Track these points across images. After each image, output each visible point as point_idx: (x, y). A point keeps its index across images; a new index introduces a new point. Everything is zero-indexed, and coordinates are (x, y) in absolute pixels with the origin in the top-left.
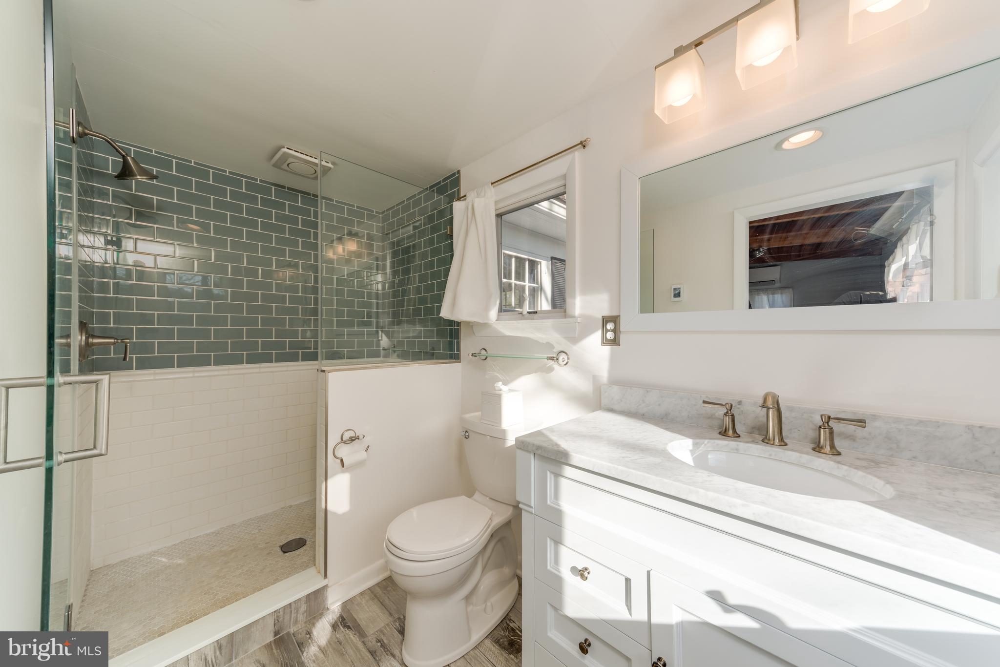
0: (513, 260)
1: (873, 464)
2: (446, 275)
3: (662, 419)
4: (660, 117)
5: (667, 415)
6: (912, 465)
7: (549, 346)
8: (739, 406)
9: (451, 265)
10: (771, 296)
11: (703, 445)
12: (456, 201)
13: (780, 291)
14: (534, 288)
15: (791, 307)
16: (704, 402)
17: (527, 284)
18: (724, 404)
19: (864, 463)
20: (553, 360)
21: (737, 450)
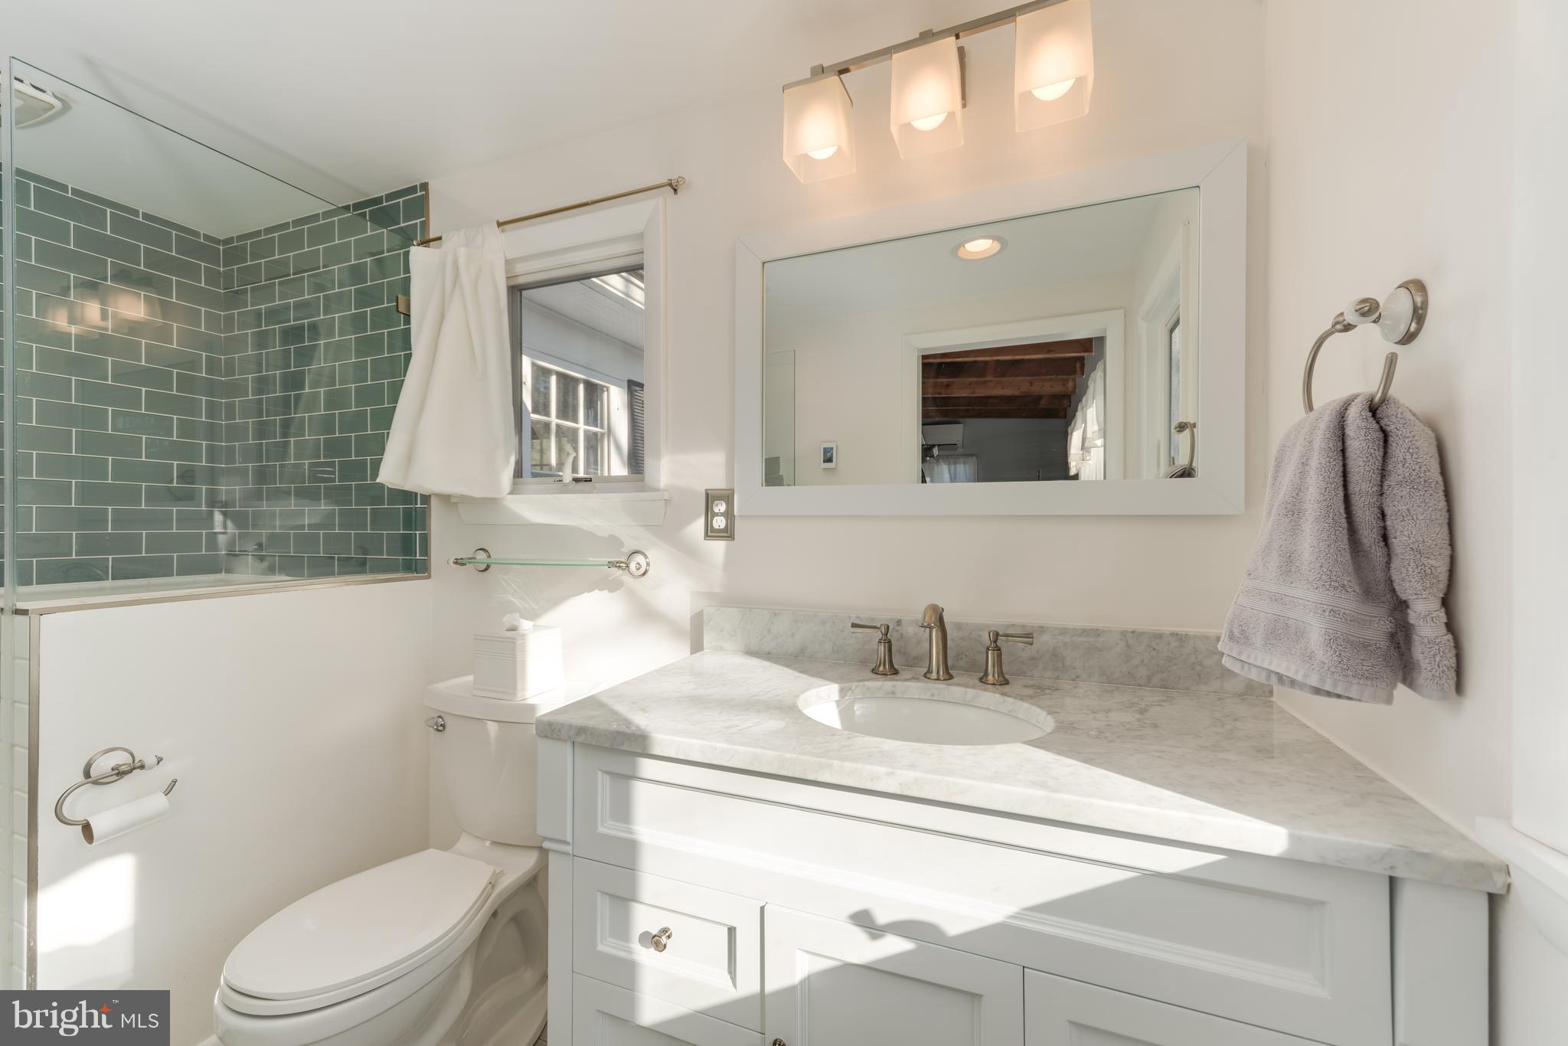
0: (553, 379)
1: (1038, 691)
2: (395, 398)
3: (797, 657)
4: (794, 172)
5: (802, 650)
6: (1075, 687)
7: (614, 541)
8: (899, 628)
9: (404, 376)
10: (952, 467)
11: (850, 692)
12: (418, 245)
13: (962, 460)
14: (596, 434)
15: (975, 482)
16: (854, 625)
17: (581, 426)
18: (879, 626)
19: (1030, 692)
20: (620, 567)
21: (893, 693)
